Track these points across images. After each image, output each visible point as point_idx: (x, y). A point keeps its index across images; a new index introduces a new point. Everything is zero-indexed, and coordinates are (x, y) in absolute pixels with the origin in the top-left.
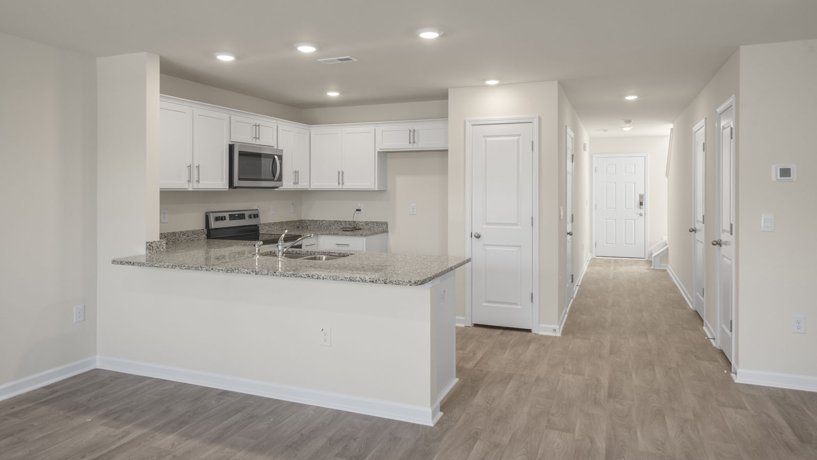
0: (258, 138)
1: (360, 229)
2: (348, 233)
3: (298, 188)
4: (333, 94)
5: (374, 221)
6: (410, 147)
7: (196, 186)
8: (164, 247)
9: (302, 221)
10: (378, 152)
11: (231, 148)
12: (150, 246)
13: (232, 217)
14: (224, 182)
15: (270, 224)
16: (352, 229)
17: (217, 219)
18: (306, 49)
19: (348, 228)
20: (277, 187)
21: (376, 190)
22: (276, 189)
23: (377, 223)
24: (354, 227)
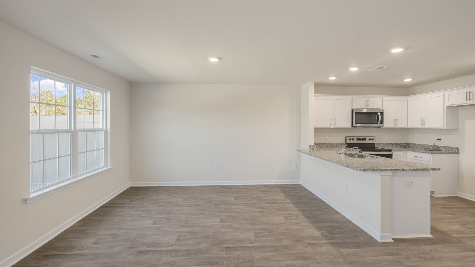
0: (369, 106)
1: (440, 150)
2: (428, 151)
3: (397, 127)
4: (408, 80)
5: (449, 146)
6: (468, 102)
7: (334, 126)
8: (316, 148)
9: (408, 143)
10: (446, 107)
11: (353, 111)
12: (310, 146)
13: (358, 139)
14: (349, 125)
15: (384, 144)
16: (434, 150)
17: (350, 139)
18: (354, 69)
19: (428, 149)
20: (381, 127)
21: (445, 128)
22: (382, 128)
23: (451, 147)
24: (434, 149)
